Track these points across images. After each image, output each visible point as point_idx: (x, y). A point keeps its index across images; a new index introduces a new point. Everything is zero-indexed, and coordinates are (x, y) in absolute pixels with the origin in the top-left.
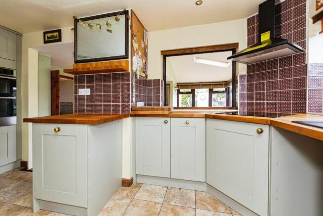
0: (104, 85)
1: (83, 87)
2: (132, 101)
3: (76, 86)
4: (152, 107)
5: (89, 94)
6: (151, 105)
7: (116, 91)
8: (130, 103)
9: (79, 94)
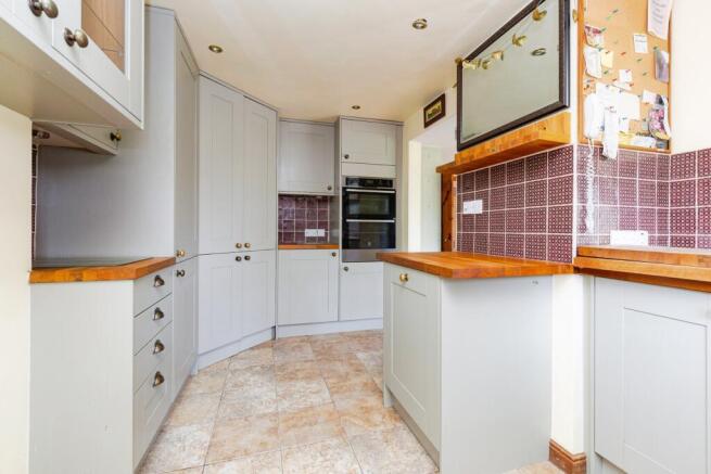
0: (510, 189)
1: (471, 198)
2: (583, 228)
3: (459, 197)
4: (696, 251)
5: (481, 212)
6: (689, 243)
7: (536, 203)
8: (575, 234)
9: (465, 213)
